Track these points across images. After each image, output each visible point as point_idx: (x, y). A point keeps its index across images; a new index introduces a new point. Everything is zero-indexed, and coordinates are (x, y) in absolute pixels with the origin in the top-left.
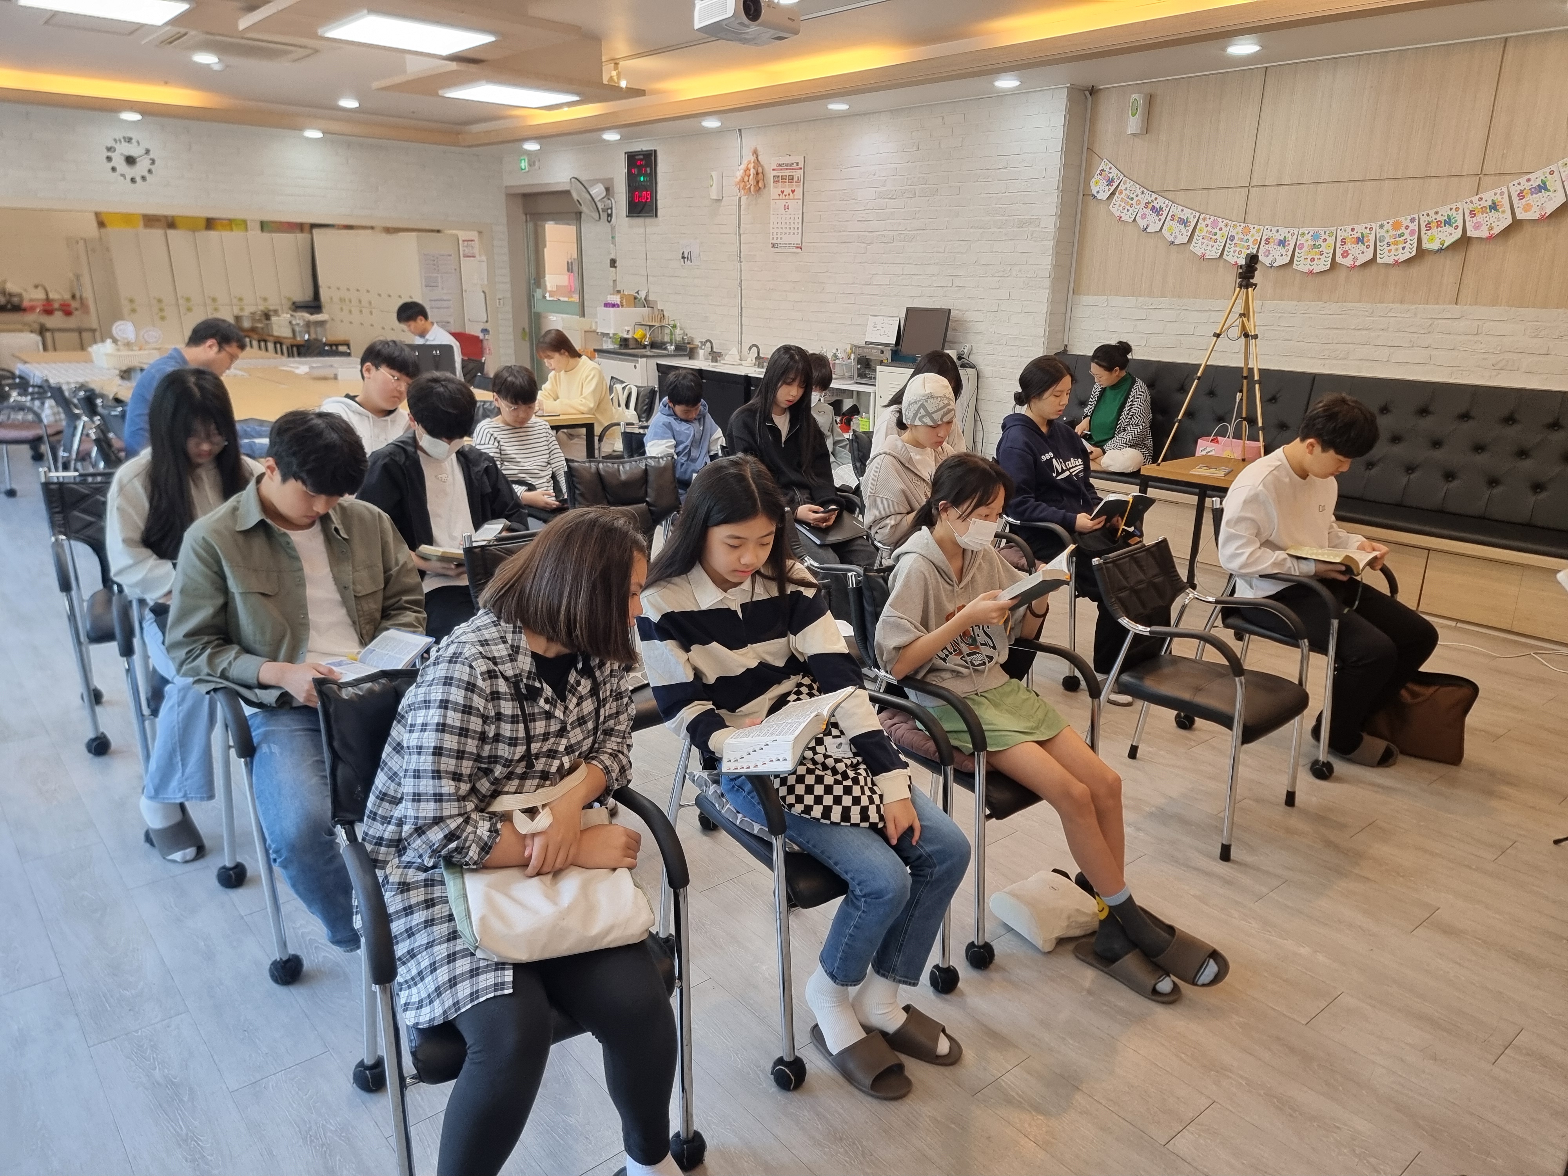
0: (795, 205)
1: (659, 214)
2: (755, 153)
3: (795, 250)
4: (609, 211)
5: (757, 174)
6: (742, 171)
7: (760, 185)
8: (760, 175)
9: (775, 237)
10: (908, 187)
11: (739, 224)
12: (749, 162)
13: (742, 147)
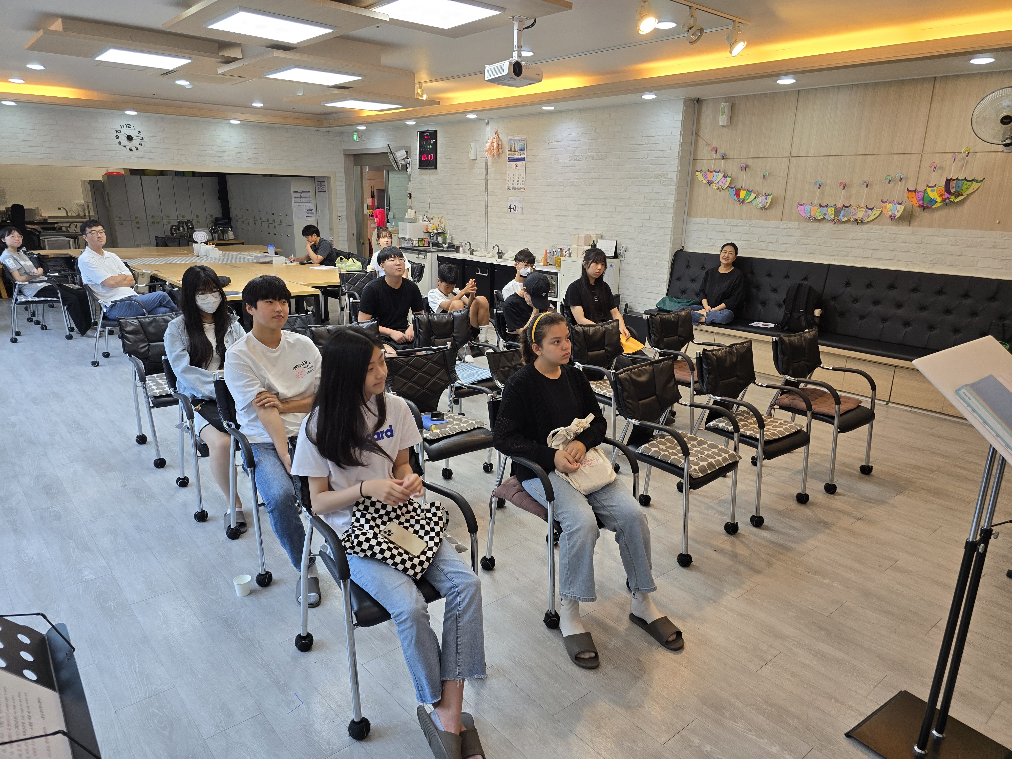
1: (438, 167)
4: (408, 165)
6: (489, 144)
7: (500, 151)
8: (500, 146)
10: (589, 154)
11: (487, 174)
12: (493, 138)
13: (489, 130)
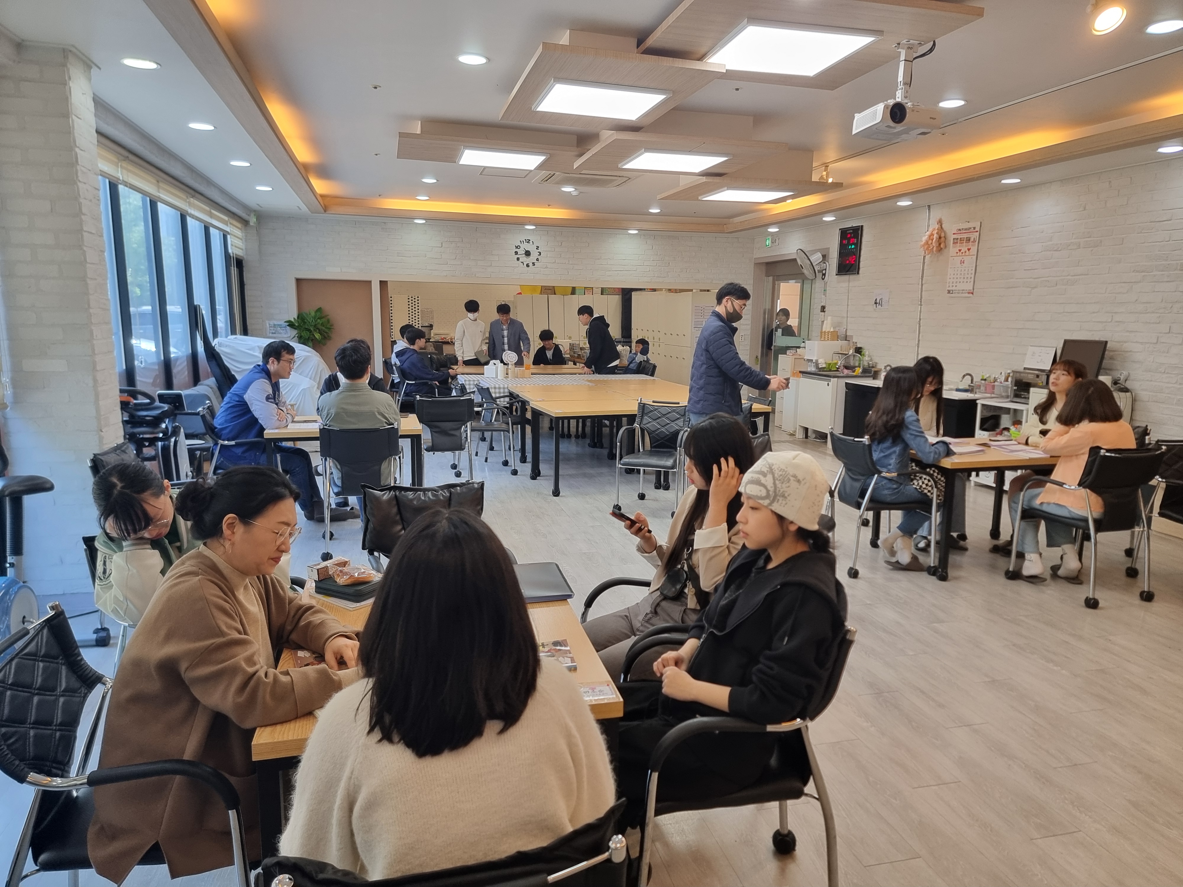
0: (970, 261)
1: (860, 272)
2: (940, 222)
3: (967, 295)
4: (824, 272)
5: (940, 238)
6: (927, 237)
7: (942, 246)
8: (943, 239)
9: (951, 285)
10: (1072, 241)
11: (922, 277)
12: (934, 230)
13: (929, 219)
